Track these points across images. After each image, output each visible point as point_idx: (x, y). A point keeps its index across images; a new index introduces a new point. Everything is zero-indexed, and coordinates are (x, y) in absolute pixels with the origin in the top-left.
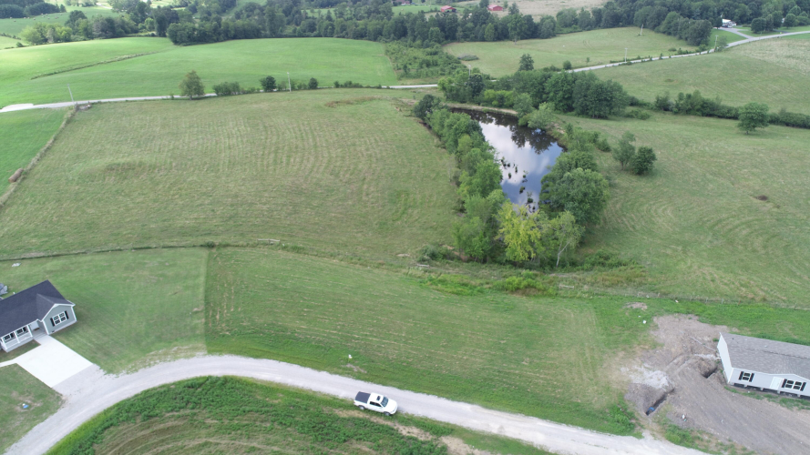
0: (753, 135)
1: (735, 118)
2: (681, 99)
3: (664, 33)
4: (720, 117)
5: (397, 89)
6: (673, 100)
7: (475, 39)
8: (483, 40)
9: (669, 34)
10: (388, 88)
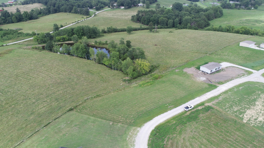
0: (131, 34)
1: (125, 31)
2: (108, 29)
3: (74, 13)
4: (118, 32)
5: (10, 45)
6: (106, 30)
7: (9, 23)
8: (13, 22)
9: (76, 13)
10: (7, 45)
